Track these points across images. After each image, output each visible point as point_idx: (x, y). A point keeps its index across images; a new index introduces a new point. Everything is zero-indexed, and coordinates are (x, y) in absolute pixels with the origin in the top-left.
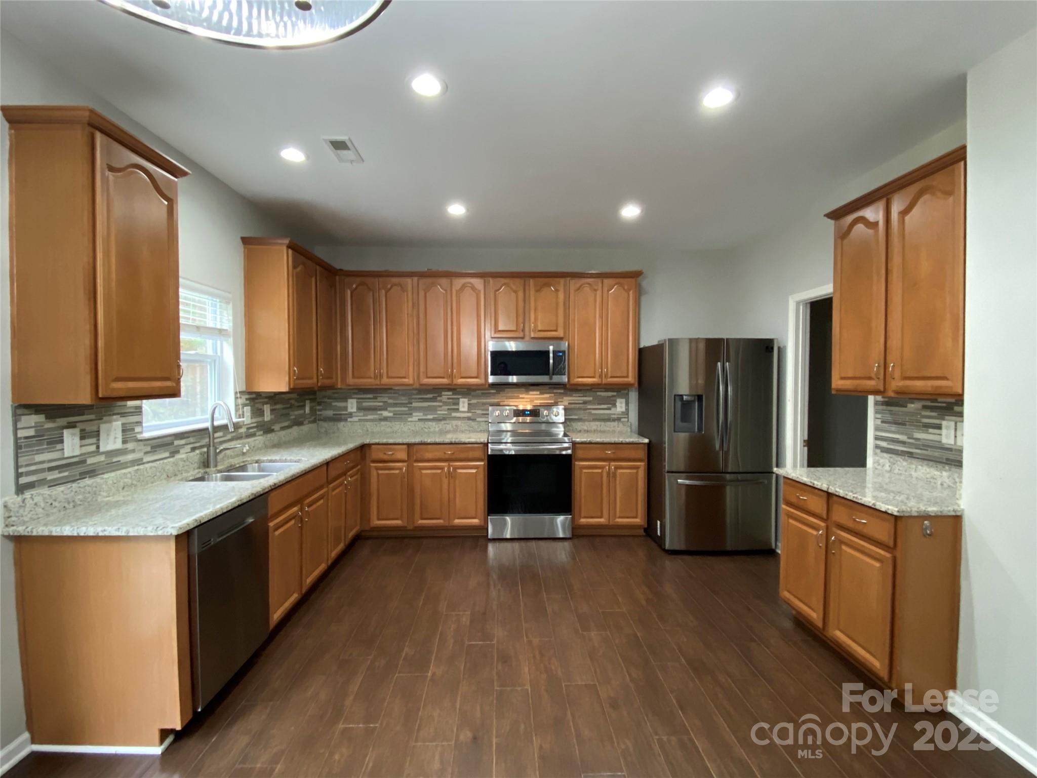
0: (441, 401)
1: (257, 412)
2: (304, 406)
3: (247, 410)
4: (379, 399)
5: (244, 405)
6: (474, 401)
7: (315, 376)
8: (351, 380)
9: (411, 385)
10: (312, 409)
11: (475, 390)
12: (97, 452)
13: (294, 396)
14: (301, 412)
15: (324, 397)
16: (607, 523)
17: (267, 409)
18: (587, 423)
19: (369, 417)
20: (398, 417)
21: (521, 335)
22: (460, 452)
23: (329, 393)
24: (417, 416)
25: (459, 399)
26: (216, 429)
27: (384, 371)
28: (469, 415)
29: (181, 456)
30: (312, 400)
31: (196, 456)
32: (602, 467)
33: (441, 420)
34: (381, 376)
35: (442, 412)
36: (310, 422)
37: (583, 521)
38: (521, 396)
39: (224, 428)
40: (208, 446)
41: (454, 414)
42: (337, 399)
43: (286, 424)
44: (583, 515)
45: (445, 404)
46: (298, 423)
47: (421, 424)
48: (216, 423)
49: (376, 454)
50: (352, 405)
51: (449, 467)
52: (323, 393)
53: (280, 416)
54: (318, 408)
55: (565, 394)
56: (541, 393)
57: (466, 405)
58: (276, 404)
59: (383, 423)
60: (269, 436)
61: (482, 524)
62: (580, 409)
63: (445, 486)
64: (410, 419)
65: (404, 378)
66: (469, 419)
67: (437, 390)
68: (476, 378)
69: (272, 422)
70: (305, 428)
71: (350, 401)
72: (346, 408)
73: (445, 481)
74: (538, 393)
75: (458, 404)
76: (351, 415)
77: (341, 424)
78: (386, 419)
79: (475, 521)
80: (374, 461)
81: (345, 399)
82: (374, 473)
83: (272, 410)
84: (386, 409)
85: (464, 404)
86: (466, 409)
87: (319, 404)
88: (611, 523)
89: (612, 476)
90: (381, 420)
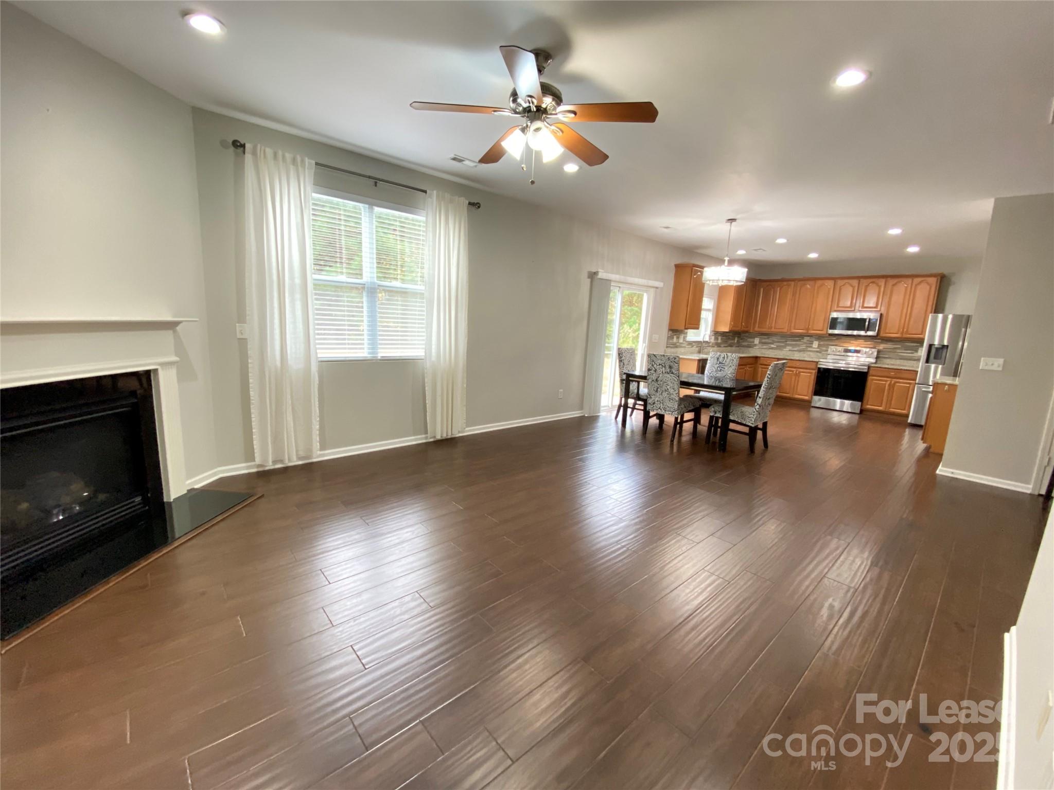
0: (802, 342)
1: (716, 339)
2: (734, 339)
3: (713, 337)
4: (770, 339)
5: (713, 335)
6: (822, 343)
7: (740, 326)
8: (756, 329)
9: (786, 332)
10: (738, 341)
11: (823, 337)
12: (678, 342)
13: (731, 334)
14: (733, 342)
15: (745, 336)
16: (884, 410)
17: (720, 338)
18: (894, 360)
19: (765, 347)
20: (779, 348)
21: (853, 309)
22: (803, 364)
23: (747, 334)
24: (788, 348)
25: (813, 341)
26: (704, 342)
27: (773, 325)
28: (818, 350)
29: (694, 348)
30: (738, 337)
31: (697, 349)
32: (886, 381)
33: (801, 351)
34: (771, 328)
35: (803, 347)
36: (736, 347)
37: (869, 407)
38: (852, 342)
39: (707, 342)
40: (701, 347)
41: (809, 349)
42: (751, 338)
43: (726, 345)
44: (869, 404)
45: (806, 343)
46: (731, 346)
47: (790, 352)
48: (705, 340)
49: (761, 361)
50: (757, 341)
51: (797, 371)
52: (744, 335)
53: (724, 342)
54: (741, 341)
55: (881, 343)
56: (865, 342)
57: (817, 345)
58: (724, 336)
59: (770, 350)
60: (719, 348)
61: (810, 399)
62: (890, 352)
63: (793, 379)
64: (785, 350)
65: (783, 329)
66: (817, 352)
67: (801, 336)
68: (822, 331)
69: (721, 343)
70: (734, 348)
71: (756, 339)
72: (754, 342)
73: (794, 377)
74: (863, 341)
75: (812, 344)
76: (755, 345)
77: (751, 349)
78: (772, 348)
79: (806, 398)
80: (761, 365)
81: (754, 338)
82: (760, 369)
83: (721, 339)
84: (773, 344)
85: (816, 344)
86: (816, 347)
87: (742, 339)
88: (886, 410)
89: (892, 386)
90: (770, 349)
